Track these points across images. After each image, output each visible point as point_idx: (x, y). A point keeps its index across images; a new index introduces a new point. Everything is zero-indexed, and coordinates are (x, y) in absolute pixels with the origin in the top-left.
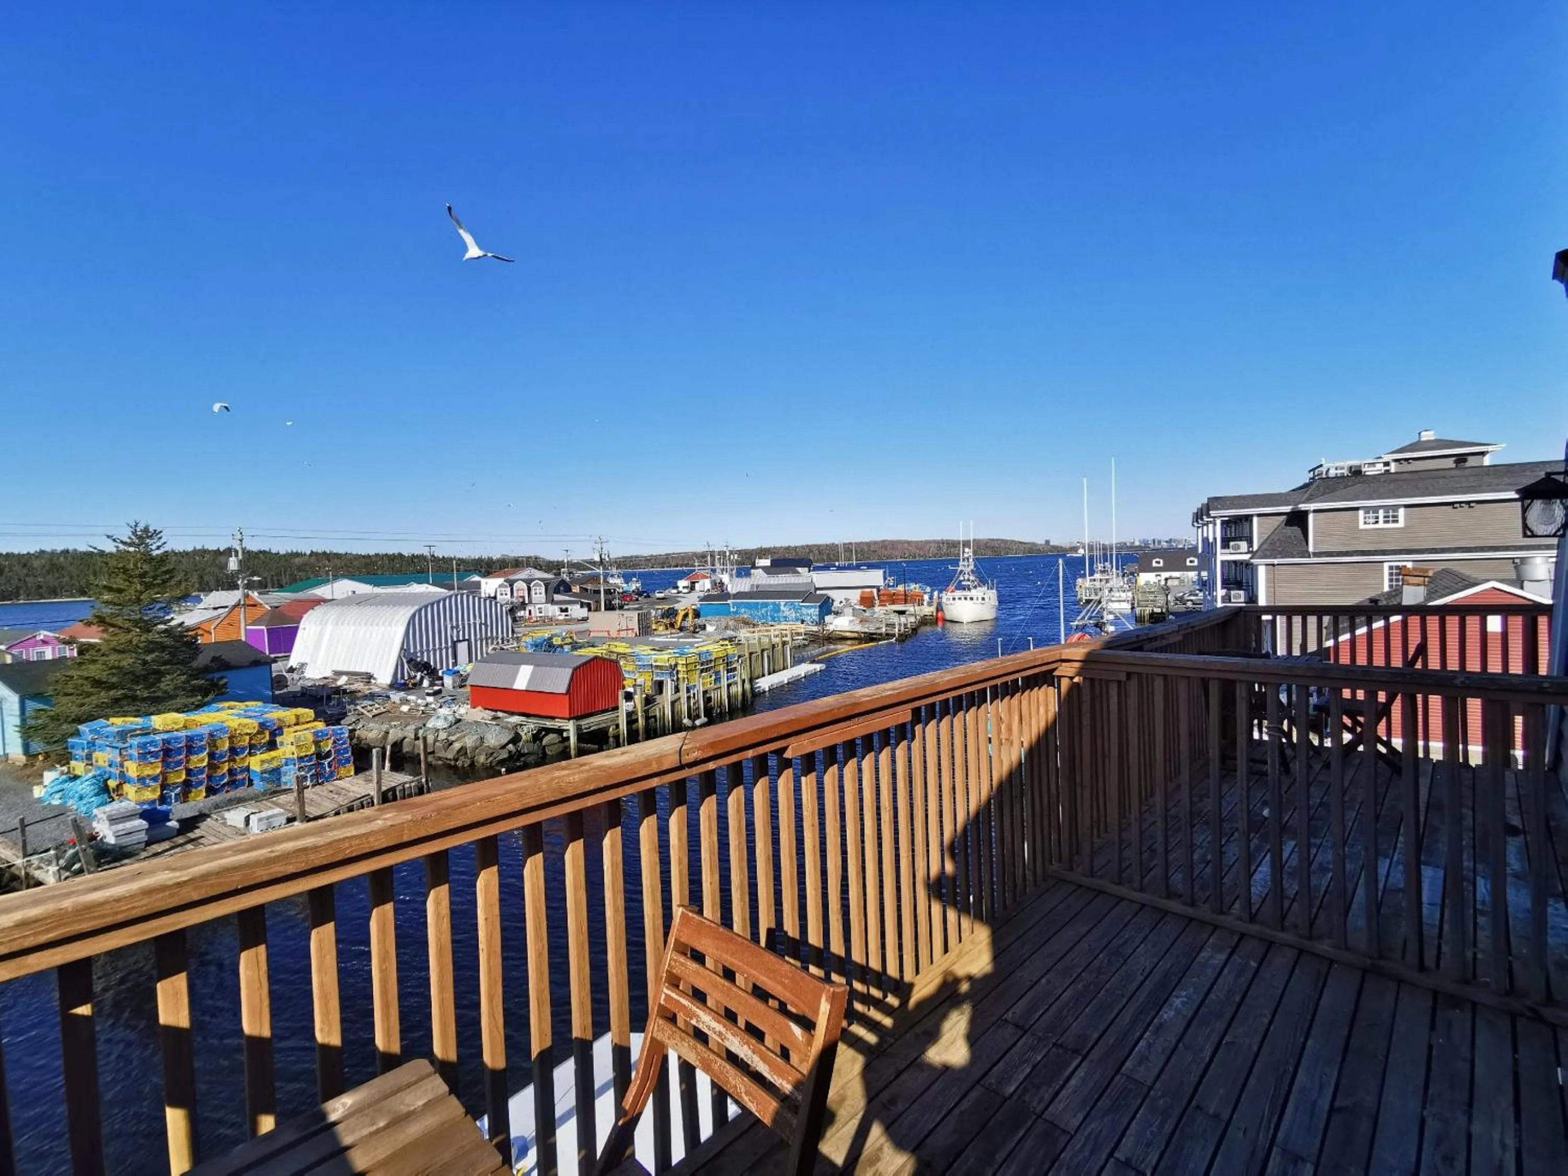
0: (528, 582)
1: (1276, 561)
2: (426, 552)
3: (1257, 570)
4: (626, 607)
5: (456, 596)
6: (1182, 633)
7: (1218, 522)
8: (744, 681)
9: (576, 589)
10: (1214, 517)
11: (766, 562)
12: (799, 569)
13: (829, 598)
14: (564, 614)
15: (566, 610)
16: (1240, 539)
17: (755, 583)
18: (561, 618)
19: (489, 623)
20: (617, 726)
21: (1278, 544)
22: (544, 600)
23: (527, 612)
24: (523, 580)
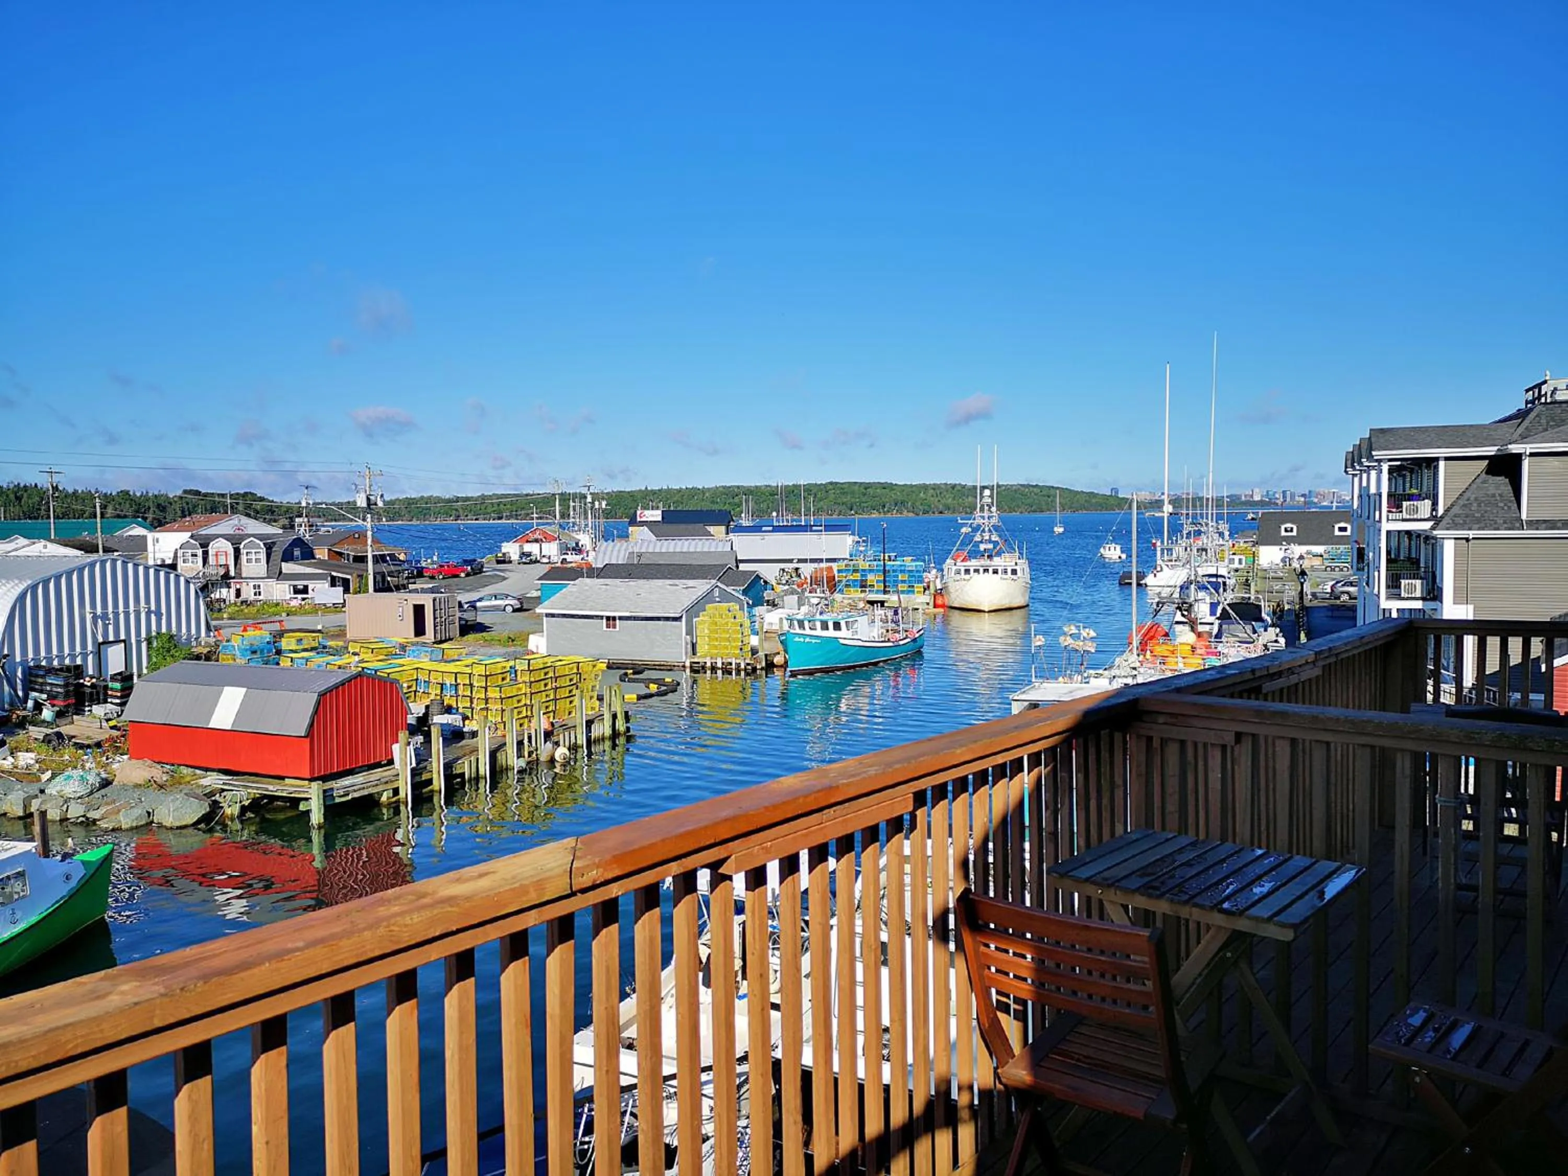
0: (236, 541)
1: (1471, 534)
2: (44, 482)
3: (1442, 547)
4: (411, 587)
5: (103, 563)
6: (1321, 663)
7: (1385, 467)
8: (614, 717)
9: (322, 554)
10: (1379, 461)
11: (655, 515)
12: (711, 529)
13: (758, 577)
14: (300, 596)
15: (305, 590)
16: (1419, 497)
17: (636, 550)
18: (294, 603)
19: (164, 610)
20: (396, 791)
21: (1474, 507)
22: (263, 573)
23: (233, 591)
24: (227, 537)
